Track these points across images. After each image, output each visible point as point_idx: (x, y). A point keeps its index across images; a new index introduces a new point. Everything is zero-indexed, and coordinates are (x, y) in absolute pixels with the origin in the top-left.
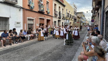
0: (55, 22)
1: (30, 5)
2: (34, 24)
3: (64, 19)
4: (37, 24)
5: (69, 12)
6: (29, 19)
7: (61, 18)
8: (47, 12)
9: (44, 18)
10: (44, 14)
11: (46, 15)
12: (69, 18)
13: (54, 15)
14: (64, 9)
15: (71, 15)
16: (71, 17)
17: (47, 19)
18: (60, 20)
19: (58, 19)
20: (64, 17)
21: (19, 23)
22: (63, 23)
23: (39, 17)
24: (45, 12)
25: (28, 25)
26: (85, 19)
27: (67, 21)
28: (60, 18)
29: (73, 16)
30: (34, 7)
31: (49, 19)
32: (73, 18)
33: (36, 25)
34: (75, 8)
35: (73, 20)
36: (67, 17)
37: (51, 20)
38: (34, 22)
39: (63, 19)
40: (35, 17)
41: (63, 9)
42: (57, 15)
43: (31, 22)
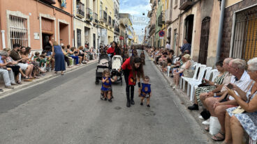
0: (79, 31)
2: (29, 33)
3: (97, 27)
4: (36, 34)
5: (106, 9)
6: (12, 18)
7: (91, 23)
8: (60, 2)
9: (54, 19)
11: (57, 9)
12: (107, 26)
13: (75, 13)
14: (96, 1)
15: (110, 18)
16: (110, 22)
17: (59, 20)
18: (89, 29)
19: (85, 25)
20: (96, 21)
22: (94, 35)
23: (41, 15)
24: (55, 1)
25: (12, 36)
26: (132, 30)
27: (103, 32)
28: (88, 22)
29: (113, 21)
31: (66, 23)
32: (113, 25)
35: (113, 29)
36: (102, 23)
37: (69, 26)
38: (28, 29)
39: (94, 25)
40: (30, 14)
41: (94, 0)
42: (83, 13)
43: (19, 27)
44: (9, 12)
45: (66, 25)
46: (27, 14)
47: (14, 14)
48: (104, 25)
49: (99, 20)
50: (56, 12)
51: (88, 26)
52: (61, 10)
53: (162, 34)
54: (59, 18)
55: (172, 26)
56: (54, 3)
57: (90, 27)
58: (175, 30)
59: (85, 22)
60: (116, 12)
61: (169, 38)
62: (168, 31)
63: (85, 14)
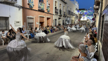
0: (56, 20)
1: (30, 4)
3: (65, 17)
8: (47, 10)
9: (45, 16)
11: (46, 13)
13: (54, 13)
14: (65, 7)
17: (47, 17)
18: (61, 18)
19: (59, 17)
20: (65, 15)
21: (19, 22)
23: (39, 16)
24: (45, 10)
30: (34, 6)
31: (50, 17)
33: (36, 23)
38: (34, 21)
39: (63, 16)
40: (35, 16)
43: (31, 21)
44: (27, 17)
45: (50, 18)
46: (34, 16)
47: (29, 17)
63: (59, 13)
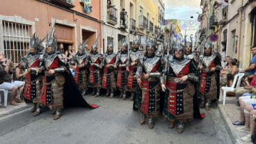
3: (135, 34)
5: (148, 14)
6: (8, 24)
7: (128, 30)
8: (82, 4)
9: (74, 25)
10: (73, 12)
11: (78, 14)
12: (148, 33)
13: (105, 19)
14: (134, 6)
15: (151, 24)
16: (151, 29)
17: (82, 27)
18: (125, 37)
19: (119, 32)
20: (134, 28)
24: (74, 4)
28: (123, 29)
29: (156, 27)
31: (92, 30)
32: (156, 31)
34: (161, 8)
36: (142, 29)
37: (97, 35)
39: (131, 32)
40: (37, 19)
41: (131, 5)
42: (116, 18)
43: (19, 36)
44: (2, 18)
45: (94, 33)
46: (33, 20)
47: (10, 19)
48: (145, 32)
49: (137, 26)
50: (76, 17)
51: (122, 34)
52: (84, 15)
53: (214, 38)
54: (82, 25)
55: (227, 27)
56: (73, 7)
57: (125, 34)
58: (234, 31)
59: (118, 28)
60: (161, 17)
61: (224, 43)
62: (222, 34)
63: (119, 20)
